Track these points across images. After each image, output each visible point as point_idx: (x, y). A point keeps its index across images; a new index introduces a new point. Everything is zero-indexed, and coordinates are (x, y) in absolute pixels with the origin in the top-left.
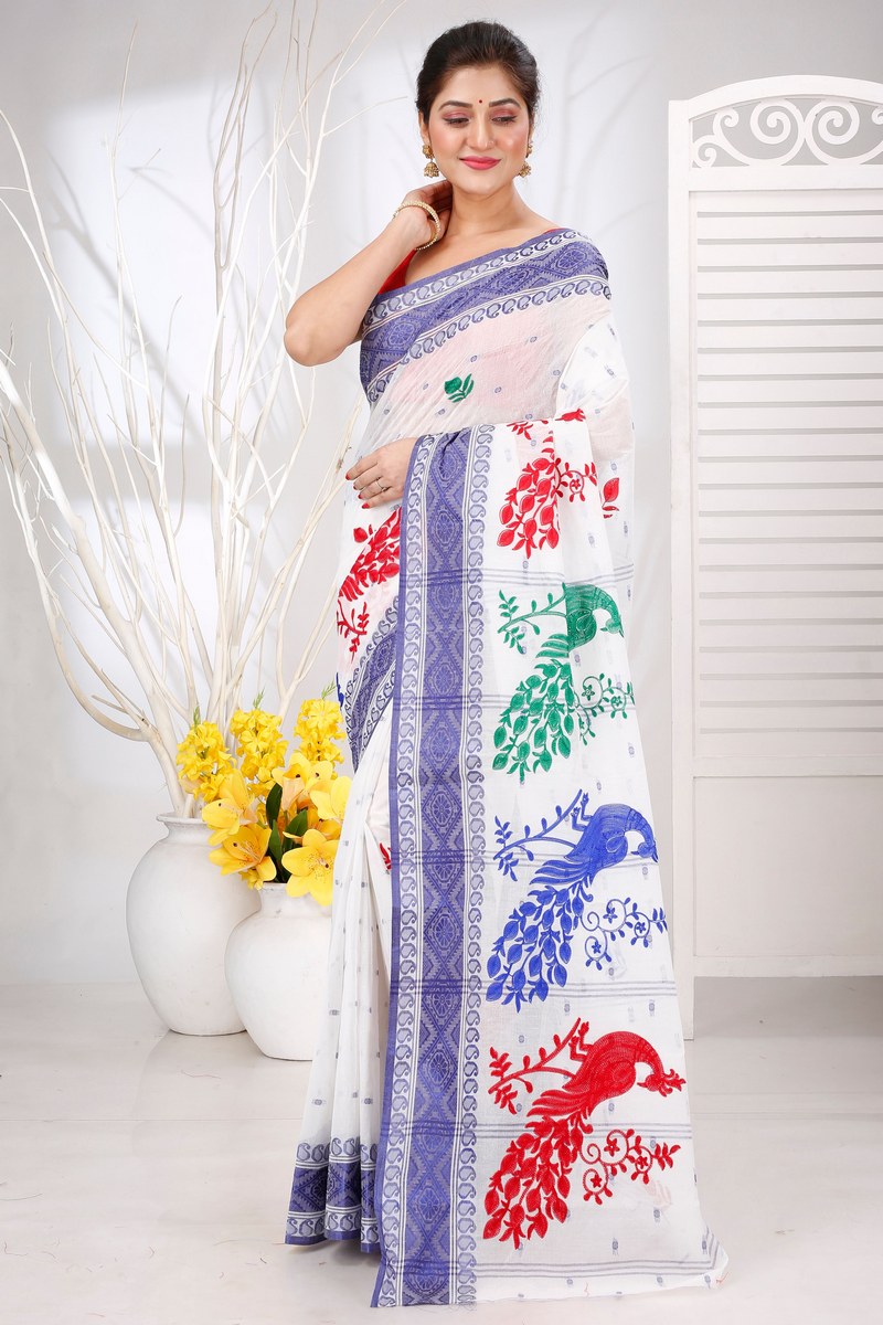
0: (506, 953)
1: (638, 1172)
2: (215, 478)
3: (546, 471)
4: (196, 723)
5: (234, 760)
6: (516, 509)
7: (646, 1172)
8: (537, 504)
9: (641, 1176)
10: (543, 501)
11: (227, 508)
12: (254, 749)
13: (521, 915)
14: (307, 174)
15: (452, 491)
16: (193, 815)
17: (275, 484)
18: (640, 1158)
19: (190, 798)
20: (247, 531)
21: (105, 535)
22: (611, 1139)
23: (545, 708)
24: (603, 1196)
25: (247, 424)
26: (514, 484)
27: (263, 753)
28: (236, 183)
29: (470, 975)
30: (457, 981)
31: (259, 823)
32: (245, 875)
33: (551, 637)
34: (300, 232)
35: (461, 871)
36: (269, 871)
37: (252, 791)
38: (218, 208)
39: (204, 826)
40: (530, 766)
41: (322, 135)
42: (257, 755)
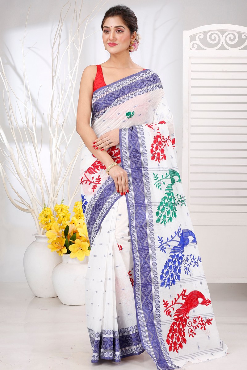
0: (165, 273)
1: (202, 327)
2: (51, 137)
3: (159, 138)
4: (44, 208)
5: (55, 218)
6: (154, 150)
7: (205, 327)
8: (159, 148)
9: (203, 328)
10: (160, 147)
11: (54, 146)
12: (61, 215)
13: (168, 262)
14: (79, 50)
15: (136, 145)
16: (43, 234)
17: (68, 139)
18: (203, 323)
19: (42, 229)
20: (60, 152)
21: (19, 153)
22: (195, 319)
23: (169, 205)
24: (193, 335)
25: (60, 122)
26: (152, 143)
27: (64, 217)
28: (58, 52)
29: (154, 280)
30: (150, 283)
31: (62, 237)
32: (58, 252)
33: (168, 185)
34: (76, 67)
35: (148, 252)
36: (65, 251)
37: (60, 227)
38: (53, 59)
39: (46, 237)
40: (167, 221)
41: (83, 39)
42: (62, 217)
